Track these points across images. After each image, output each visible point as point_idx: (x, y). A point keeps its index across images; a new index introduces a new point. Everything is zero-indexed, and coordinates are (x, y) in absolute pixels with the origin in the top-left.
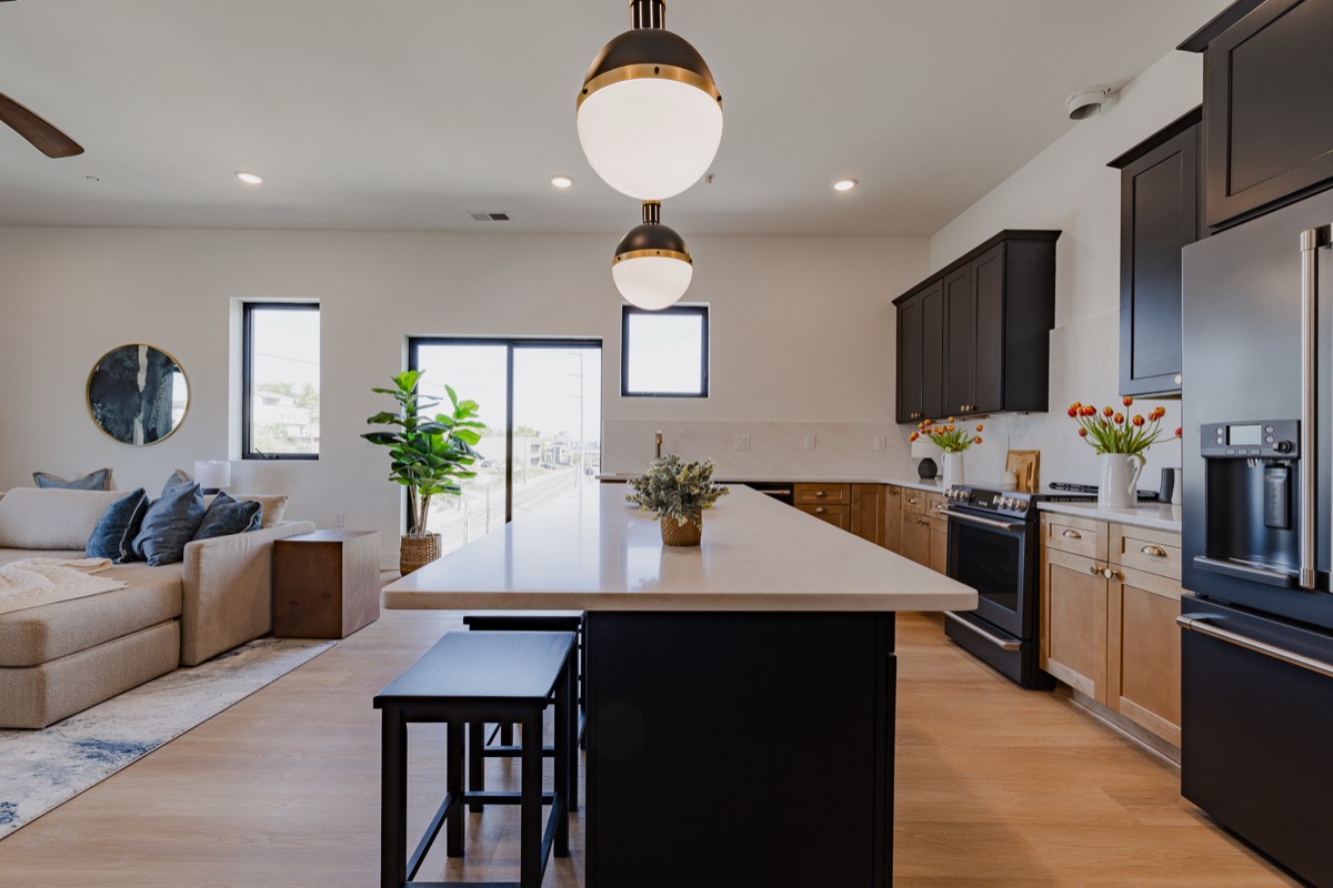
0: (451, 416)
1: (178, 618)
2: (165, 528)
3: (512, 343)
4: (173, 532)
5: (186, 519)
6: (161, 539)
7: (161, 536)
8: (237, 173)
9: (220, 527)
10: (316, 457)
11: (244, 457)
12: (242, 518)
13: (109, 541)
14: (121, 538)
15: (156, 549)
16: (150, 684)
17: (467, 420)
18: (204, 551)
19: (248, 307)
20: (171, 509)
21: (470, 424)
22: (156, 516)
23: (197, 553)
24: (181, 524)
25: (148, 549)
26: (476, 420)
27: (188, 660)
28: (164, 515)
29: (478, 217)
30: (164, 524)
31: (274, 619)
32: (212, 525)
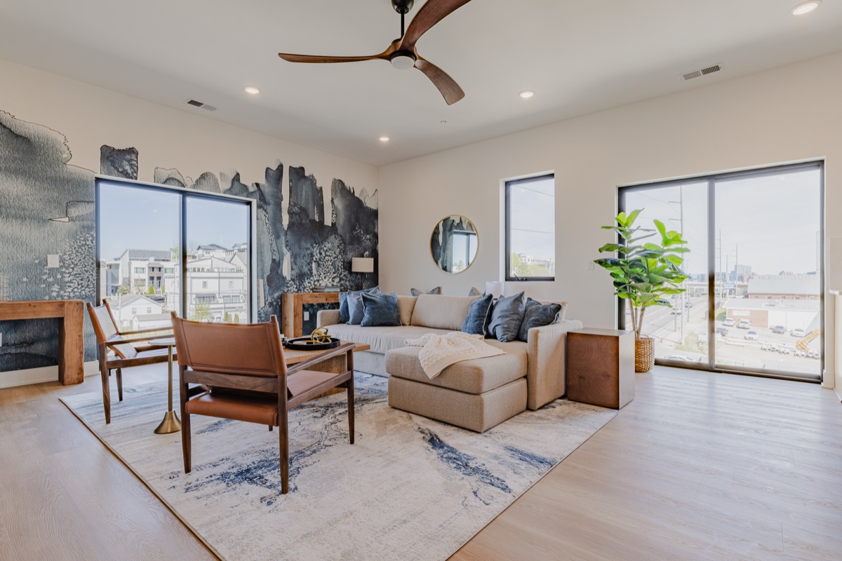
0: (660, 245)
1: (526, 377)
2: (507, 319)
3: (711, 178)
4: (512, 321)
5: (518, 314)
6: (506, 326)
7: (506, 324)
8: (520, 93)
9: (538, 320)
10: (553, 279)
11: (506, 280)
12: (550, 315)
13: (477, 325)
14: (483, 324)
15: (504, 331)
16: (516, 417)
17: (673, 246)
18: (540, 334)
19: (507, 184)
20: (510, 307)
21: (676, 250)
22: (502, 311)
23: (536, 335)
24: (515, 317)
25: (499, 332)
26: (685, 246)
27: (531, 406)
28: (506, 311)
29: (687, 77)
30: (507, 317)
31: (567, 387)
32: (533, 318)
